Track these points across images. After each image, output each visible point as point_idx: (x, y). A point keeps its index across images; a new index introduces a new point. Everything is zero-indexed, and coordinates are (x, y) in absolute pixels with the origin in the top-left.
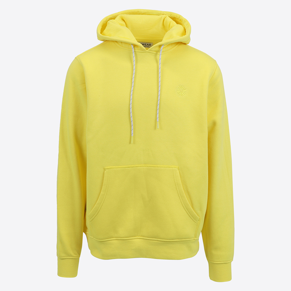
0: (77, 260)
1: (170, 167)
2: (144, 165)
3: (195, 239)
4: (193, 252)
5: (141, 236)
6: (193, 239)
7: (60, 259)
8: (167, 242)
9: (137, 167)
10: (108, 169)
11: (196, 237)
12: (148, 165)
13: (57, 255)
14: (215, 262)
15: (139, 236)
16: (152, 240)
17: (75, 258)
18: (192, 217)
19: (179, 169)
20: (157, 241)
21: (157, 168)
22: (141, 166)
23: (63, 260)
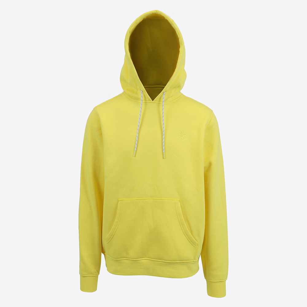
0: (96, 277)
1: (172, 200)
2: (150, 198)
3: (194, 261)
4: (193, 272)
5: (148, 258)
6: (192, 261)
7: (83, 277)
8: (170, 263)
9: (145, 199)
10: (121, 200)
11: (195, 260)
12: (154, 198)
13: (80, 273)
14: (212, 281)
15: (146, 257)
16: (157, 261)
17: (95, 275)
18: (192, 243)
19: (180, 202)
20: (162, 262)
21: (161, 200)
22: (148, 199)
23: (85, 278)
